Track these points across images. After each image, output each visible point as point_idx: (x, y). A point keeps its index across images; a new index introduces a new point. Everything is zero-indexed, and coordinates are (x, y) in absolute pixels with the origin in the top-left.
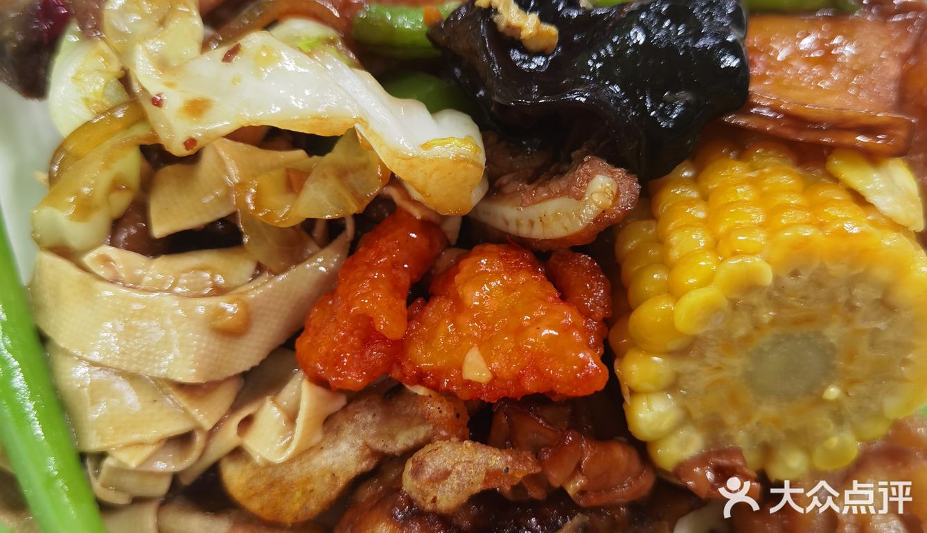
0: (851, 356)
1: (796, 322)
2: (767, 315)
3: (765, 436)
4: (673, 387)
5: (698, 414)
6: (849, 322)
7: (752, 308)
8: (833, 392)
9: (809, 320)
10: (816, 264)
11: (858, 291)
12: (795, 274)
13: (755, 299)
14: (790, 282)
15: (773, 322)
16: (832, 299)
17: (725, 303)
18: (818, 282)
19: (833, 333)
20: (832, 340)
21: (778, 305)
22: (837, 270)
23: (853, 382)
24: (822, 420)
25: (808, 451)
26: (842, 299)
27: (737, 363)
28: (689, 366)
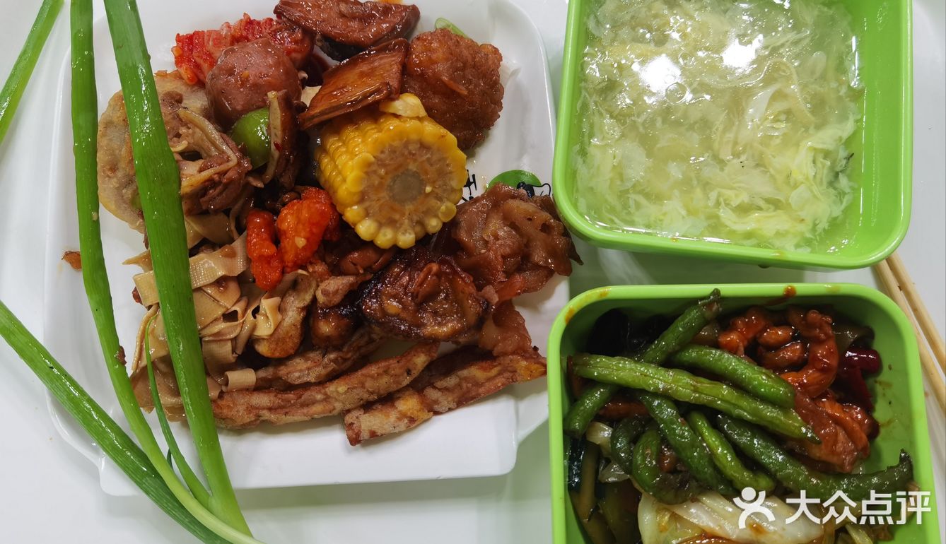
0: (426, 173)
1: (396, 169)
2: (382, 171)
3: (415, 218)
4: (367, 214)
5: (384, 221)
6: (415, 160)
7: (375, 172)
8: (428, 189)
9: (400, 166)
10: (387, 145)
11: (411, 147)
12: (382, 152)
13: (374, 168)
14: (383, 156)
15: (386, 173)
16: (403, 155)
17: (364, 175)
18: (393, 151)
19: (412, 167)
20: (415, 170)
21: (384, 166)
22: (396, 143)
23: (434, 182)
24: (433, 202)
25: (436, 216)
26: (406, 153)
27: (384, 195)
28: (367, 204)
